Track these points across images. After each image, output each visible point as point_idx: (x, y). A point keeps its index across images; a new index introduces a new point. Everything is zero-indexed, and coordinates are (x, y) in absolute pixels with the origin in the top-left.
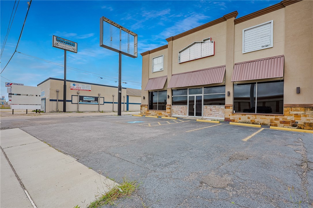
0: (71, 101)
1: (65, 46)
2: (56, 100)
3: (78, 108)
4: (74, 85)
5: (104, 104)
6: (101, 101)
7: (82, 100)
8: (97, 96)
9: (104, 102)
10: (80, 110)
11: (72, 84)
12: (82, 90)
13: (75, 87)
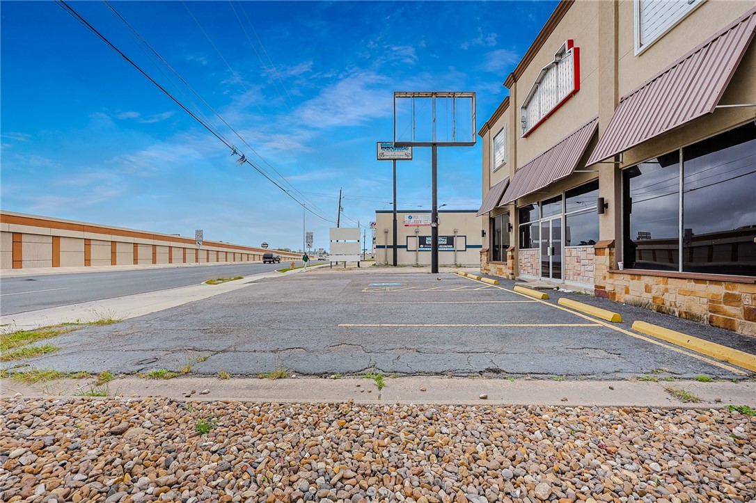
0: (406, 247)
1: (393, 153)
2: (383, 247)
3: (417, 260)
4: (410, 217)
5: (465, 250)
6: (459, 243)
7: (424, 244)
8: (452, 234)
9: (467, 247)
10: (420, 263)
11: (407, 215)
12: (423, 225)
13: (412, 221)
